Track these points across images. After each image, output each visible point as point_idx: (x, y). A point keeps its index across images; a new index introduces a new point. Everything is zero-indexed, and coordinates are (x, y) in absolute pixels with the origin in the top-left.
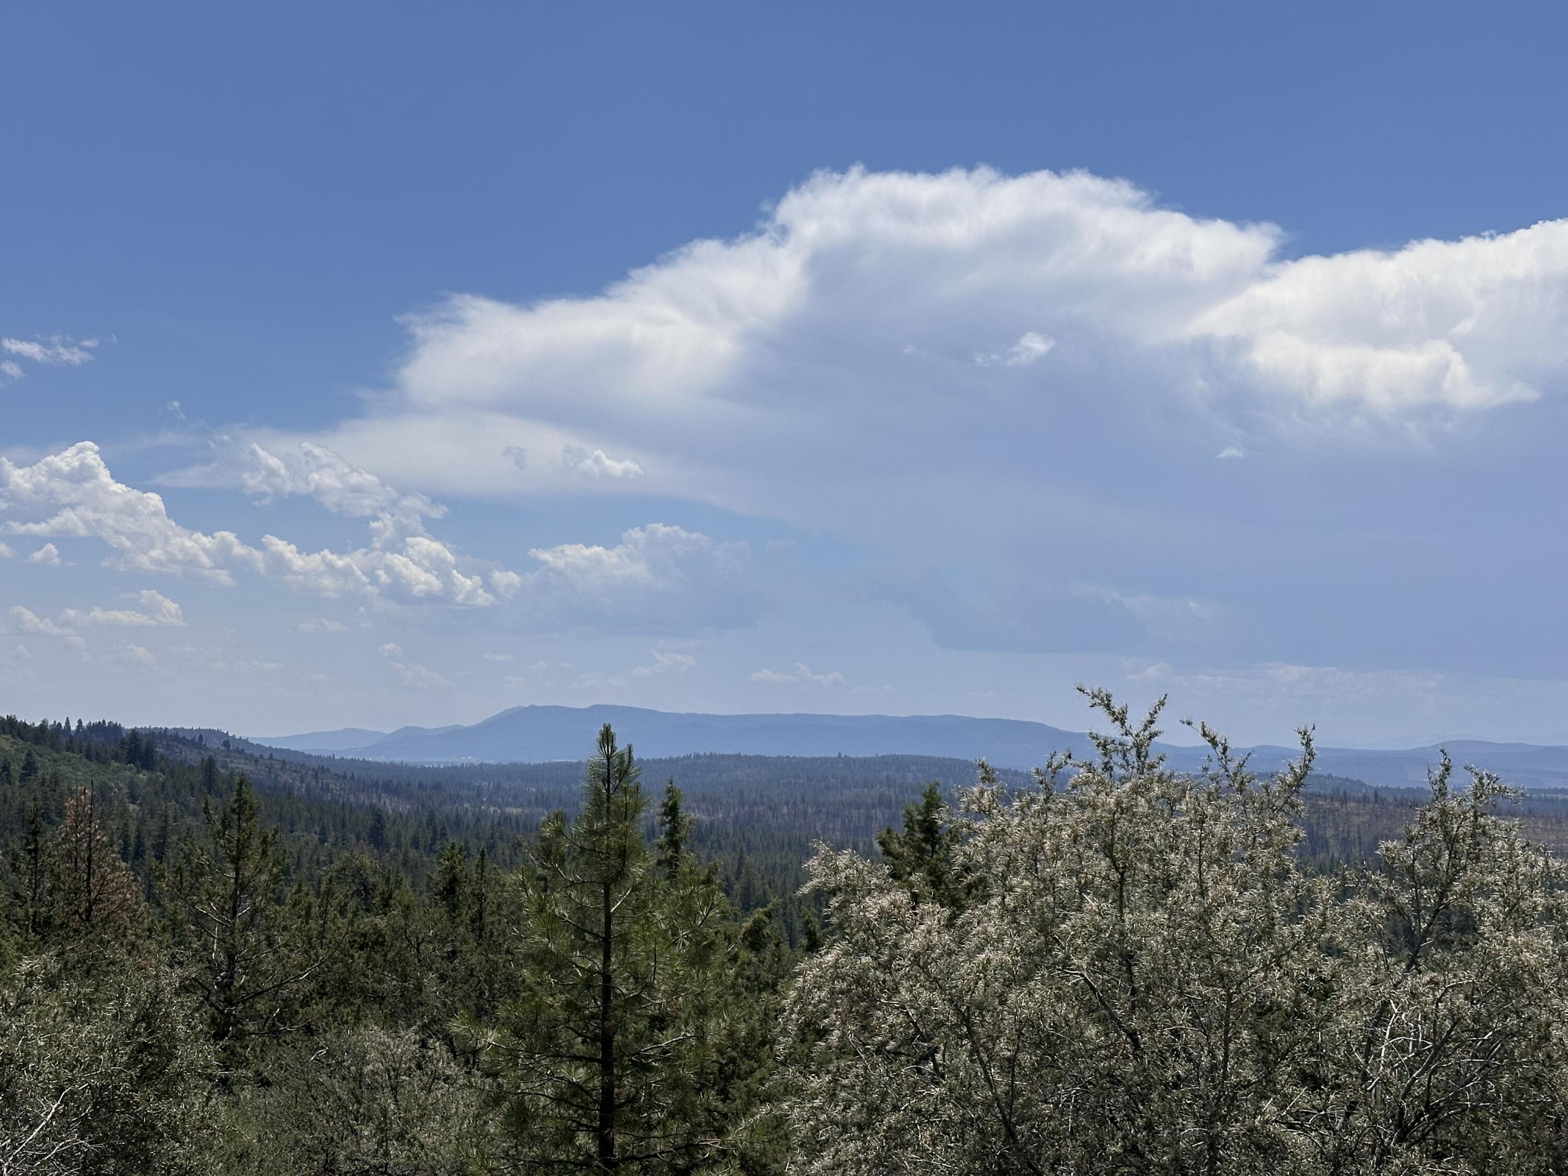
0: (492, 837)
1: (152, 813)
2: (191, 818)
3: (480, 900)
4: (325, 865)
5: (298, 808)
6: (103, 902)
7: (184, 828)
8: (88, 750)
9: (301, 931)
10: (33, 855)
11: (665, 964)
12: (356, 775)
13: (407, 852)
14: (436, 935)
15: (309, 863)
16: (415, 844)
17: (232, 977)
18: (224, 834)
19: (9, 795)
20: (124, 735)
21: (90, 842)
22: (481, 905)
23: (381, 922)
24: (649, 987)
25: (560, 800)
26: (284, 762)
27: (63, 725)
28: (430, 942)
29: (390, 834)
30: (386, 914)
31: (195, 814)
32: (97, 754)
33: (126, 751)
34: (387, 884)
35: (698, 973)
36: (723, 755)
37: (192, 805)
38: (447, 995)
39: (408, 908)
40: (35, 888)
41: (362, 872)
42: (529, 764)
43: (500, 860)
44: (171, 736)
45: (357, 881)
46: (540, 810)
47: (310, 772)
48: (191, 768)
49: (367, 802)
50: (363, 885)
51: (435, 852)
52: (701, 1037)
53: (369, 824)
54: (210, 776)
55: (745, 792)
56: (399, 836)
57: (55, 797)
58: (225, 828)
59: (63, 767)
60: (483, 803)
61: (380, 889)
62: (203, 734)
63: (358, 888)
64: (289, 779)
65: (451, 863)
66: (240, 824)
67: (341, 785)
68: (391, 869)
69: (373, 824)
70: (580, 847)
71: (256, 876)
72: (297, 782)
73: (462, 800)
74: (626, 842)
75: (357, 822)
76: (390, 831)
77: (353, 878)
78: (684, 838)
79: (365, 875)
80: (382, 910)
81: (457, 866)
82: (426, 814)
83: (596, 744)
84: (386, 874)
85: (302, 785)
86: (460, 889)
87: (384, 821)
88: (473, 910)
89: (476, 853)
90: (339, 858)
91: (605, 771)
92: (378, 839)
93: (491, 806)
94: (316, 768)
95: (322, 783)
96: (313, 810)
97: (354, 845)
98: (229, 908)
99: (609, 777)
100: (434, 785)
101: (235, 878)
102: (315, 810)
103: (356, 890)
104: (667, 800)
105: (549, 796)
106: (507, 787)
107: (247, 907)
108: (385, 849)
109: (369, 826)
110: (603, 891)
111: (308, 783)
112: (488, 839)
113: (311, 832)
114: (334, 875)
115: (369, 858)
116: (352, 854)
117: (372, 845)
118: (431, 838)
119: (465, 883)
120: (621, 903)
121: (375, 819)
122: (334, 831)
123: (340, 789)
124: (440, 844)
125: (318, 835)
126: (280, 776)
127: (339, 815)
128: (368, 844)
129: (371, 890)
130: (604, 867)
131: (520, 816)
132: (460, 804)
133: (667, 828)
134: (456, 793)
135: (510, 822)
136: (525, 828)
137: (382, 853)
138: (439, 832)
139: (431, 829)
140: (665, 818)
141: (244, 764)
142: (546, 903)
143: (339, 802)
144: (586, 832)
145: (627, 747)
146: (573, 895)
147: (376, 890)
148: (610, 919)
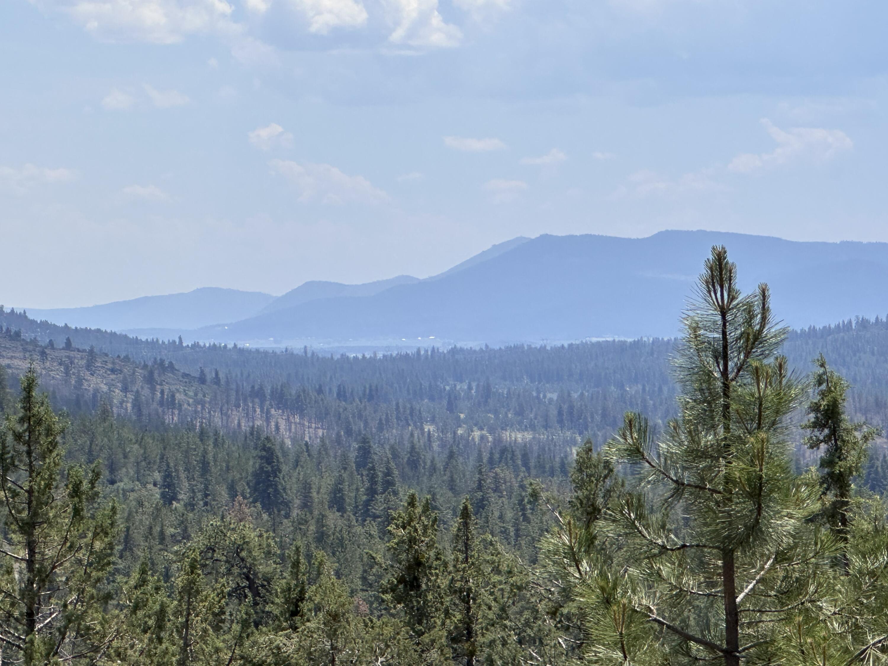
0: (480, 487)
3: (466, 600)
4: (176, 542)
5: (120, 438)
9: (149, 656)
12: (221, 375)
13: (323, 516)
15: (147, 539)
16: (337, 501)
18: (4, 480)
22: (469, 609)
23: (288, 644)
25: (604, 415)
26: (91, 355)
29: (290, 484)
30: (295, 629)
34: (295, 575)
39: (335, 617)
41: (244, 554)
42: (543, 348)
45: (236, 570)
46: (568, 434)
47: (139, 371)
49: (244, 426)
50: (248, 578)
51: (375, 517)
53: (252, 466)
56: (306, 488)
58: (5, 469)
60: (459, 423)
61: (279, 585)
63: (238, 584)
64: (102, 386)
65: (409, 533)
66: (31, 462)
67: (196, 395)
68: (297, 549)
69: (257, 466)
70: (676, 482)
71: (65, 557)
72: (117, 391)
73: (421, 418)
74: (761, 470)
75: (228, 462)
76: (290, 477)
77: (227, 565)
78: (851, 473)
79: (249, 560)
80: (287, 622)
81: (420, 538)
82: (355, 445)
83: (699, 285)
84: (289, 557)
85: (126, 396)
86: (429, 580)
87: (278, 461)
88: (454, 618)
89: (453, 515)
90: (201, 529)
91: (718, 335)
92: (269, 494)
93: (475, 429)
94: (150, 364)
95: (162, 392)
96: (148, 443)
97: (226, 506)
98: (21, 614)
99: (725, 347)
100: (367, 391)
101: (27, 561)
102: (151, 441)
103: (236, 588)
104: (819, 397)
105: (583, 407)
106: (503, 393)
107: (51, 614)
108: (283, 512)
109: (251, 470)
110: (720, 563)
111: (137, 392)
112: (473, 491)
113: (147, 483)
114: (196, 561)
115: (255, 529)
116: (223, 522)
117: (258, 505)
118: (367, 490)
119: (436, 569)
120: (754, 586)
121: (261, 458)
122: (189, 481)
123: (194, 401)
124: (385, 500)
125: (160, 488)
126: (86, 380)
127: (195, 450)
128: (251, 503)
129: (263, 586)
130: (722, 517)
131: (531, 445)
132: (415, 425)
133: (822, 451)
134: (408, 406)
135: (512, 458)
136: (541, 468)
137: (278, 519)
138: (380, 480)
139: (365, 473)
140: (817, 433)
141: (21, 359)
142: (614, 588)
143: (194, 428)
144: (685, 453)
145: (758, 291)
146: (665, 571)
147: (273, 586)
148: (736, 615)
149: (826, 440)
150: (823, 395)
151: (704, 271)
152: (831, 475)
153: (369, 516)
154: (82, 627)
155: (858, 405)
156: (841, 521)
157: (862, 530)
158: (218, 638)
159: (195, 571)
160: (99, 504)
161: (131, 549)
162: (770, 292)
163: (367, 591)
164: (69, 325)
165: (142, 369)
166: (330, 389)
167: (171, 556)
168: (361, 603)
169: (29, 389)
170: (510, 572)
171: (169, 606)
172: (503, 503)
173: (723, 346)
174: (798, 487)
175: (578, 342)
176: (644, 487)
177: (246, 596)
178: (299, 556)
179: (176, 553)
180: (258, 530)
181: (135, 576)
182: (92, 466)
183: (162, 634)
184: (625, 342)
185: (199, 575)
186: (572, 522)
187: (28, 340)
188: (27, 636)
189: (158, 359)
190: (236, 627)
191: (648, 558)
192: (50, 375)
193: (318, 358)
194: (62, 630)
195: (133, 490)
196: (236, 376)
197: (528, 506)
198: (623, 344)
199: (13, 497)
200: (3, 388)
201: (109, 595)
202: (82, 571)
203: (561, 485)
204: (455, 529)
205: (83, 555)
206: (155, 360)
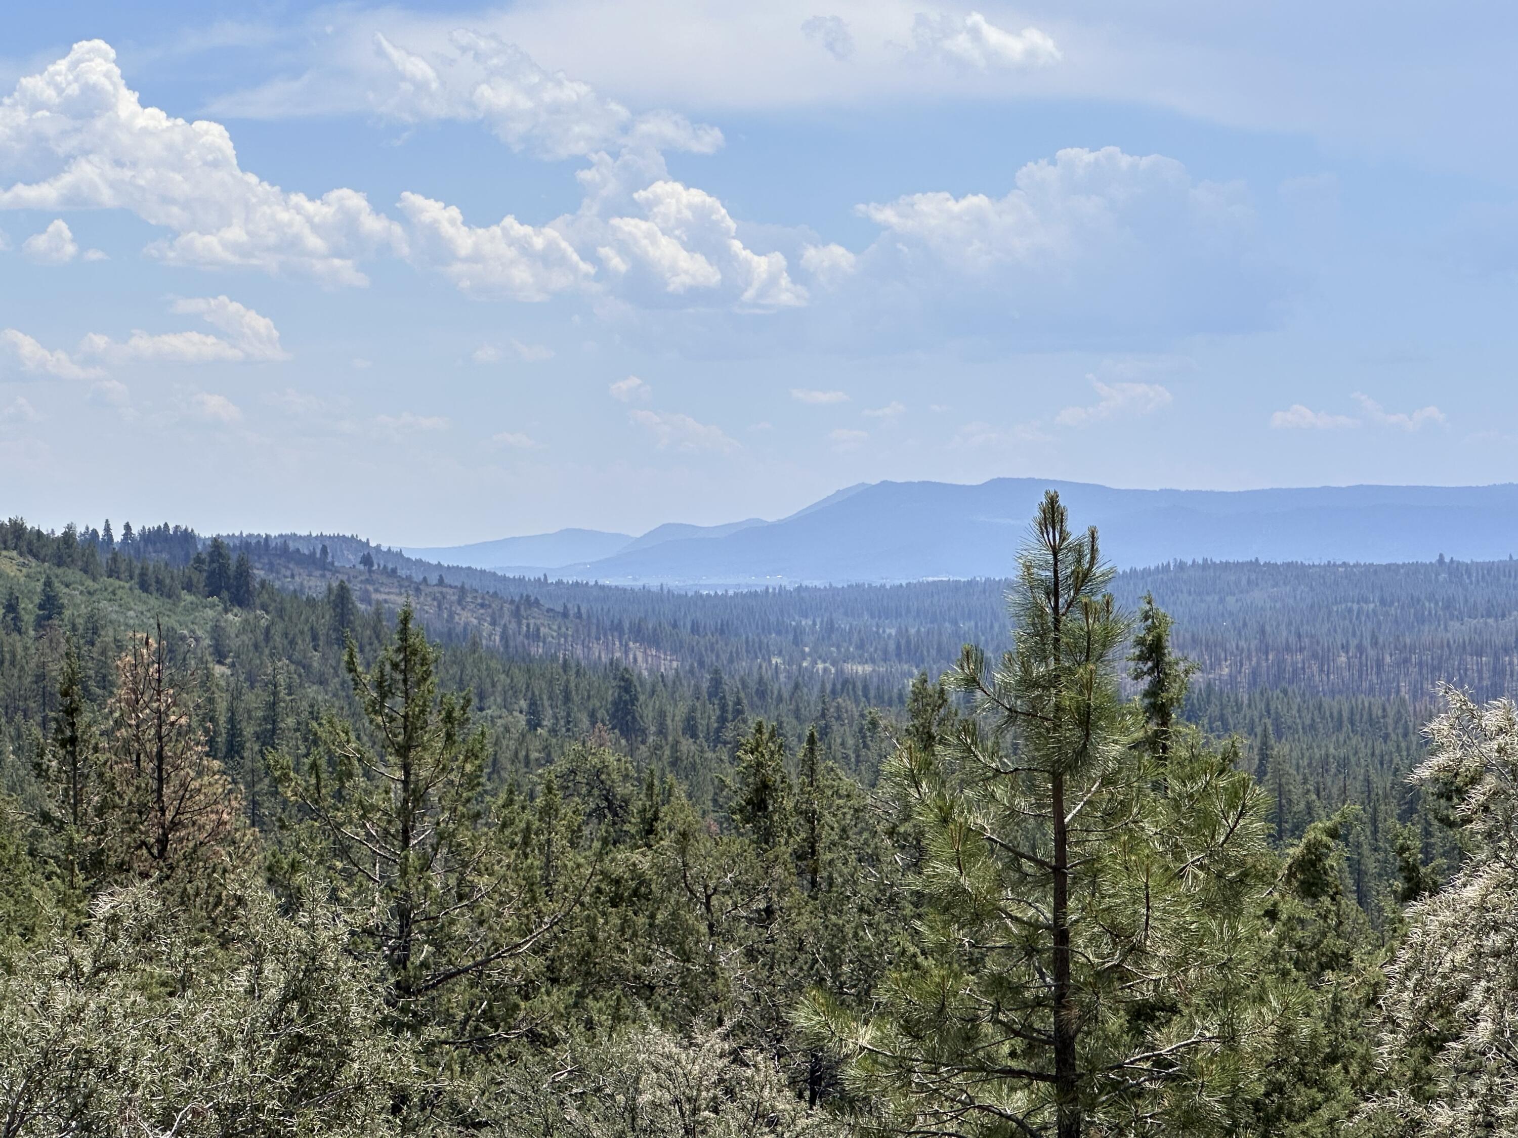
0: (823, 715)
1: (252, 680)
2: (315, 687)
3: (811, 821)
4: (540, 766)
5: (488, 668)
6: (185, 827)
7: (305, 704)
8: (143, 575)
9: (516, 870)
10: (69, 748)
11: (1165, 911)
12: (583, 611)
13: (677, 743)
14: (737, 883)
15: (513, 762)
16: (691, 729)
17: (406, 948)
18: (382, 706)
19: (20, 651)
20: (200, 547)
21: (160, 727)
22: (813, 829)
23: (643, 861)
24: (1137, 951)
25: (939, 650)
26: (462, 591)
27: (101, 533)
28: (727, 893)
29: (647, 712)
30: (650, 847)
31: (322, 682)
32: (158, 581)
33: (205, 574)
34: (650, 796)
35: (1221, 925)
36: (1227, 563)
37: (315, 664)
38: (760, 983)
39: (684, 835)
40: (75, 804)
41: (603, 777)
42: (883, 586)
43: (839, 755)
44: (276, 548)
45: (596, 792)
46: (906, 667)
47: (506, 606)
48: (311, 603)
49: (605, 659)
50: (607, 799)
51: (725, 743)
52: (1229, 1038)
53: (611, 695)
54: (342, 615)
55: (1268, 628)
56: (662, 714)
57: (95, 655)
58: (383, 696)
59: (103, 604)
60: (804, 656)
61: (635, 806)
62: (327, 543)
63: (597, 804)
64: (472, 620)
65: (757, 758)
66: (407, 690)
67: (559, 628)
68: (652, 771)
69: (616, 695)
70: (1010, 710)
71: (438, 778)
72: (486, 625)
73: (768, 651)
74: (1089, 699)
75: (589, 691)
76: (647, 705)
77: (588, 787)
78: (1172, 704)
79: (609, 782)
80: (642, 840)
81: (767, 763)
82: (708, 676)
83: (1033, 527)
84: (645, 779)
85: (494, 629)
86: (775, 802)
87: (635, 690)
88: (798, 838)
89: (797, 741)
90: (563, 754)
91: (1050, 574)
92: (627, 721)
93: (819, 662)
94: (517, 599)
95: (528, 626)
96: (515, 673)
97: (587, 732)
98: (397, 831)
99: (1056, 584)
100: (719, 626)
101: (403, 781)
102: (517, 671)
103: (595, 809)
104: (1144, 632)
105: (920, 642)
106: (845, 628)
107: (426, 831)
108: (640, 739)
109: (610, 699)
110: (1050, 786)
111: (505, 625)
112: (816, 719)
113: (514, 710)
116: (585, 747)
117: (617, 731)
118: (718, 717)
119: (782, 791)
120: (1082, 807)
121: (620, 687)
122: (552, 708)
123: (558, 635)
124: (734, 728)
125: (525, 715)
126: (458, 614)
127: (558, 679)
128: (610, 729)
129: (621, 807)
130: (1053, 742)
131: (871, 677)
132: (763, 658)
133: (1145, 683)
134: (757, 640)
135: (854, 689)
136: (880, 698)
137: (635, 745)
138: (730, 708)
139: (716, 702)
140: (1141, 665)
141: (397, 595)
142: (952, 807)
143: (557, 659)
144: (1019, 683)
145: (1088, 533)
146: (998, 793)
147: (630, 807)
148: (1065, 834)
149: (1151, 671)
150: (1149, 630)
151: (1038, 514)
152: (1153, 705)
153: (720, 742)
154: (453, 843)
155: (1176, 642)
156: (1161, 749)
157: (1180, 757)
158: (579, 854)
160: (469, 729)
161: (499, 772)
162: (1098, 534)
163: (718, 812)
165: (509, 604)
166: (684, 624)
167: (536, 779)
168: (712, 823)
169: (405, 621)
170: (848, 796)
171: (533, 825)
172: (844, 730)
174: (1123, 715)
176: (979, 714)
177: (605, 817)
178: (653, 778)
180: (616, 755)
181: (503, 796)
182: (463, 694)
183: (527, 851)
185: (556, 796)
186: (912, 747)
187: (404, 577)
188: (402, 852)
189: (525, 595)
190: (597, 845)
191: (983, 780)
192: (423, 609)
194: (435, 846)
195: (500, 717)
196: (597, 611)
197: (868, 734)
199: (390, 722)
200: (380, 621)
201: (478, 815)
202: (453, 792)
203: (898, 715)
204: (800, 754)
205: (455, 777)
206: (522, 596)
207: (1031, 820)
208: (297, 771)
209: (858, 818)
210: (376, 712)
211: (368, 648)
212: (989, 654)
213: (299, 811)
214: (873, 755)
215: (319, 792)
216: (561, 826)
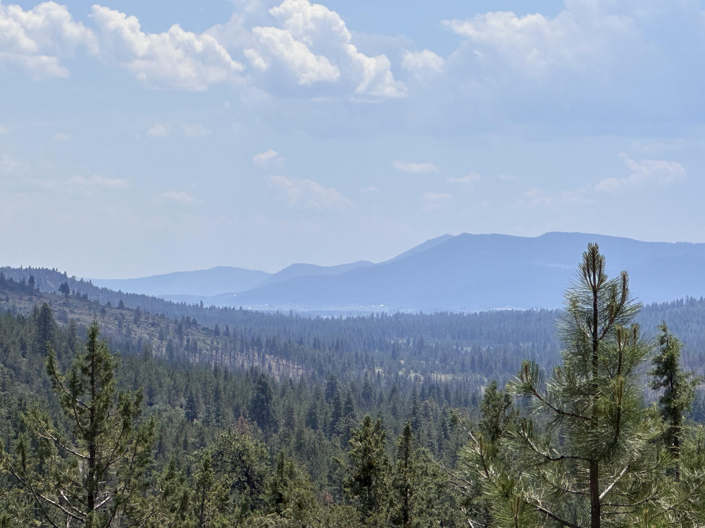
0: (414, 413)
2: (23, 385)
3: (404, 494)
4: (196, 448)
5: (157, 373)
7: (15, 398)
12: (231, 330)
13: (301, 432)
15: (174, 445)
16: (312, 422)
18: (74, 401)
25: (505, 364)
26: (138, 313)
29: (278, 409)
30: (279, 512)
31: (28, 381)
34: (280, 473)
37: (24, 368)
41: (244, 458)
42: (462, 314)
45: (238, 469)
46: (479, 377)
47: (171, 325)
48: (22, 320)
49: (246, 366)
50: (247, 475)
51: (339, 433)
53: (251, 395)
54: (45, 330)
56: (290, 411)
58: (75, 393)
60: (400, 367)
61: (269, 480)
62: (34, 275)
63: (239, 478)
64: (145, 335)
65: (365, 445)
66: (93, 388)
67: (212, 343)
68: (282, 454)
69: (255, 395)
70: (558, 411)
71: (117, 457)
72: (155, 339)
73: (373, 363)
74: (620, 404)
75: (234, 392)
76: (278, 404)
77: (232, 465)
78: (682, 408)
79: (249, 462)
80: (274, 507)
81: (373, 449)
82: (325, 381)
83: (578, 271)
84: (276, 460)
85: (162, 343)
86: (378, 479)
87: (270, 392)
88: (396, 507)
89: (395, 433)
90: (214, 439)
91: (591, 307)
92: (263, 415)
93: (412, 371)
94: (180, 320)
95: (188, 341)
96: (177, 376)
97: (232, 423)
98: (84, 497)
99: (595, 315)
100: (335, 344)
101: (89, 459)
102: (179, 376)
103: (238, 482)
104: (661, 353)
105: (489, 358)
106: (432, 346)
107: (105, 497)
108: (272, 429)
109: (250, 398)
110: (588, 470)
111: (170, 340)
112: (409, 416)
113: (176, 405)
114: (209, 461)
115: (253, 440)
116: (230, 434)
117: (255, 422)
118: (333, 413)
119: (383, 471)
120: (613, 487)
121: (258, 389)
122: (205, 404)
123: (211, 347)
124: (346, 421)
125: (185, 409)
126: (134, 331)
127: (210, 382)
128: (249, 421)
129: (257, 481)
130: (591, 437)
131: (451, 385)
132: (369, 369)
133: (662, 392)
134: (364, 354)
135: (437, 393)
136: (458, 401)
137: (269, 434)
138: (343, 406)
139: (332, 401)
140: (658, 378)
141: (87, 315)
142: (512, 485)
143: (210, 366)
144: (565, 390)
145: (621, 277)
146: (548, 475)
147: (265, 481)
148: (599, 508)
149: (665, 383)
150: (664, 351)
151: (582, 261)
152: (668, 409)
153: (335, 433)
154: (127, 507)
155: (687, 360)
156: (674, 442)
157: (690, 449)
158: (225, 517)
159: (208, 469)
160: (141, 419)
161: (163, 453)
162: (629, 277)
163: (332, 486)
164: (122, 291)
165: (174, 324)
166: (309, 341)
167: (192, 458)
168: (327, 494)
169: (93, 334)
170: (434, 475)
171: (190, 494)
172: (430, 425)
173: (594, 315)
174: (646, 418)
175: (487, 311)
176: (535, 414)
177: (245, 488)
178: (283, 460)
179: (195, 456)
180: (255, 441)
181: (166, 471)
182: (137, 392)
183: (185, 513)
184: (521, 311)
185: (211, 472)
186: (483, 438)
187: (93, 301)
188: (87, 513)
189: (186, 317)
190: (238, 510)
191: (537, 465)
192: (107, 327)
193: (300, 318)
194: (113, 509)
195: (165, 410)
196: (242, 330)
197: (449, 428)
198: (519, 312)
199: (80, 414)
200: (74, 335)
201: (147, 485)
202: (128, 467)
203: (472, 414)
204: (398, 443)
205: (129, 456)
206: (183, 318)
207: (573, 496)
208: (8, 450)
209: (440, 492)
210: (69, 405)
211: (64, 356)
212: (542, 368)
213: (9, 480)
214: (451, 444)
215: (24, 467)
216: (212, 495)
